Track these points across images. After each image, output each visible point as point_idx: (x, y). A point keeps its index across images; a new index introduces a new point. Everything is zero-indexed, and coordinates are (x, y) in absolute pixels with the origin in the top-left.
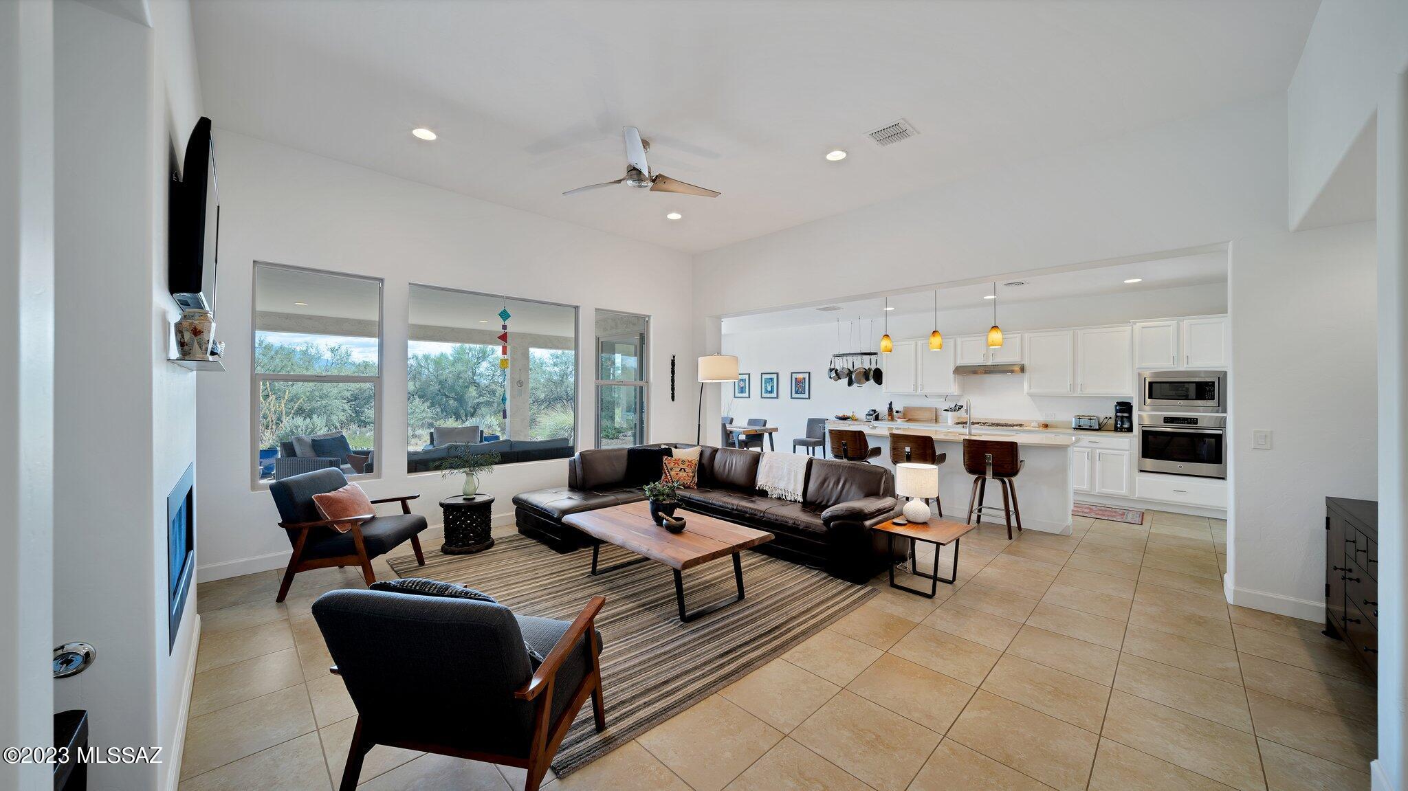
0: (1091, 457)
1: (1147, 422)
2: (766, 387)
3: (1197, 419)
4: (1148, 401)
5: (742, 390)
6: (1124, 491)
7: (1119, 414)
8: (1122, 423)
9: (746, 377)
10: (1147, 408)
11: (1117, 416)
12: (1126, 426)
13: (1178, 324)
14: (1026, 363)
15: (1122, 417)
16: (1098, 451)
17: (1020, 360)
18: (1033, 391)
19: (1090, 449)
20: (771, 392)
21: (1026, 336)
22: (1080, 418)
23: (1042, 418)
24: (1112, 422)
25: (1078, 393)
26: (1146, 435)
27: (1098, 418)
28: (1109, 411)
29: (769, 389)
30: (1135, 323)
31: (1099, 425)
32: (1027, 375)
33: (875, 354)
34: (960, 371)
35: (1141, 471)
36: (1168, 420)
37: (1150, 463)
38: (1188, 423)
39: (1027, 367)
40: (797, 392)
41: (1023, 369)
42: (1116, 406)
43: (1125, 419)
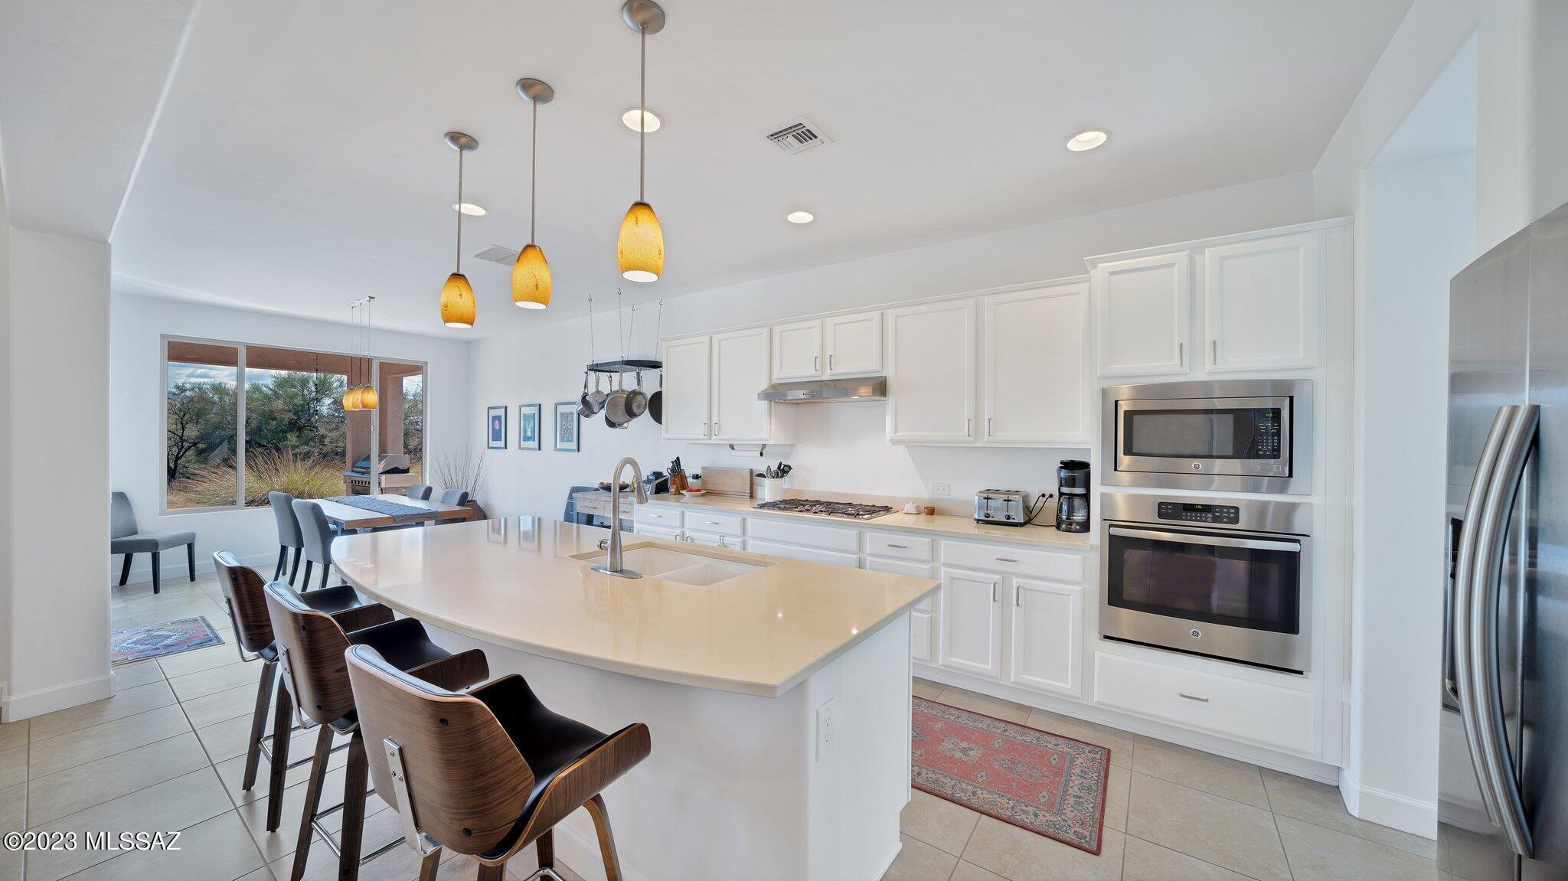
0: (999, 595)
1: (1123, 514)
2: (525, 431)
3: (1237, 509)
4: (1125, 460)
5: (497, 436)
6: (1067, 685)
7: (1065, 490)
8: (1071, 511)
9: (502, 412)
10: (1124, 477)
11: (1061, 494)
12: (1079, 516)
13: (1192, 261)
14: (889, 373)
15: (1072, 496)
16: (1015, 582)
17: (877, 368)
18: (901, 435)
19: (999, 577)
20: (532, 438)
21: (890, 315)
22: (988, 498)
23: (925, 493)
24: (1053, 503)
25: (984, 441)
26: (1118, 546)
27: (1025, 499)
28: (1044, 482)
29: (529, 434)
30: (1094, 264)
31: (1028, 510)
32: (890, 400)
33: (656, 365)
34: (776, 394)
35: (1106, 637)
36: (1170, 510)
37: (1128, 620)
38: (1215, 520)
39: (891, 386)
40: (562, 440)
41: (881, 388)
42: (1059, 472)
43: (1077, 502)
